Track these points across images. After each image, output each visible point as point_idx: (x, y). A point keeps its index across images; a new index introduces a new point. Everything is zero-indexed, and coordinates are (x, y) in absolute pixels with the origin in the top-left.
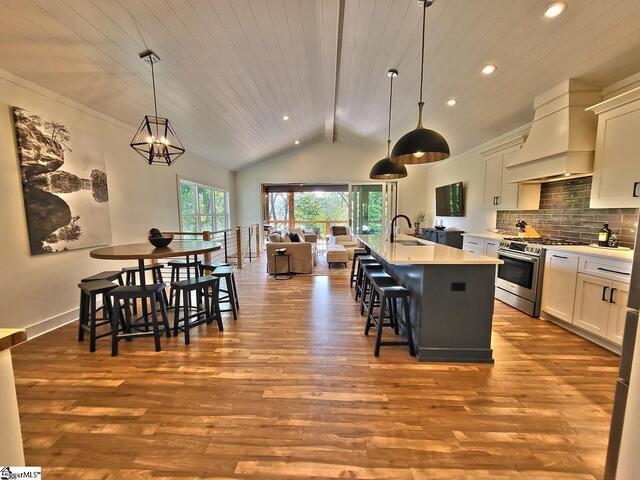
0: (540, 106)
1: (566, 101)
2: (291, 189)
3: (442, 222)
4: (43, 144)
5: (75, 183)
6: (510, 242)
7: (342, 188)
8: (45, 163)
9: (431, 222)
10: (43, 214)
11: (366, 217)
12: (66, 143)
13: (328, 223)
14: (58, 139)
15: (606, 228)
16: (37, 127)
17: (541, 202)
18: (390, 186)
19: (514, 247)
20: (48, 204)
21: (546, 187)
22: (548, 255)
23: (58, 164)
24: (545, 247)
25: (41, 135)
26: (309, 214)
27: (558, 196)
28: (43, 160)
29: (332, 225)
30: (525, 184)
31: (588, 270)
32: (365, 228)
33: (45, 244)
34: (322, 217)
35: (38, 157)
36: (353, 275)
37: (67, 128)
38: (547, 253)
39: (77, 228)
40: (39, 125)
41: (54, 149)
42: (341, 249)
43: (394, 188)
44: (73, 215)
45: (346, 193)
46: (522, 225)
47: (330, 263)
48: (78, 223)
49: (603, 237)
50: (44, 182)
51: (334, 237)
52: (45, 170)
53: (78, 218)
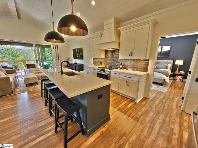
0: (106, 25)
1: (113, 25)
3: (76, 61)
6: (100, 69)
7: (30, 45)
9: (72, 61)
11: (45, 58)
13: (24, 62)
15: (121, 64)
17: (105, 56)
18: (54, 46)
19: (102, 70)
21: (106, 52)
22: (112, 73)
24: (110, 70)
26: (13, 56)
27: (109, 54)
29: (27, 63)
30: (102, 50)
31: (122, 77)
32: (45, 63)
34: (21, 58)
36: (42, 89)
38: (111, 72)
42: (33, 76)
43: (57, 47)
45: (33, 48)
46: (101, 63)
47: (27, 84)
49: (121, 67)
51: (28, 70)
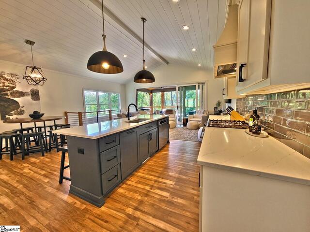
2: (163, 90)
4: (6, 81)
5: (22, 94)
8: (7, 88)
10: (6, 106)
12: (18, 80)
14: (14, 79)
16: (4, 76)
18: (201, 85)
20: (9, 102)
23: (14, 88)
25: (5, 78)
28: (6, 87)
33: (7, 116)
35: (4, 86)
37: (18, 74)
39: (23, 111)
40: (4, 74)
41: (12, 82)
44: (21, 106)
48: (23, 109)
50: (7, 94)
52: (7, 90)
53: (23, 107)
